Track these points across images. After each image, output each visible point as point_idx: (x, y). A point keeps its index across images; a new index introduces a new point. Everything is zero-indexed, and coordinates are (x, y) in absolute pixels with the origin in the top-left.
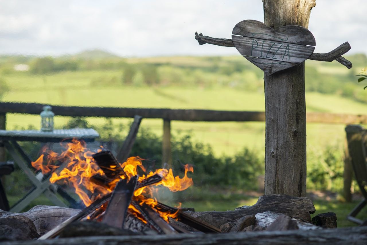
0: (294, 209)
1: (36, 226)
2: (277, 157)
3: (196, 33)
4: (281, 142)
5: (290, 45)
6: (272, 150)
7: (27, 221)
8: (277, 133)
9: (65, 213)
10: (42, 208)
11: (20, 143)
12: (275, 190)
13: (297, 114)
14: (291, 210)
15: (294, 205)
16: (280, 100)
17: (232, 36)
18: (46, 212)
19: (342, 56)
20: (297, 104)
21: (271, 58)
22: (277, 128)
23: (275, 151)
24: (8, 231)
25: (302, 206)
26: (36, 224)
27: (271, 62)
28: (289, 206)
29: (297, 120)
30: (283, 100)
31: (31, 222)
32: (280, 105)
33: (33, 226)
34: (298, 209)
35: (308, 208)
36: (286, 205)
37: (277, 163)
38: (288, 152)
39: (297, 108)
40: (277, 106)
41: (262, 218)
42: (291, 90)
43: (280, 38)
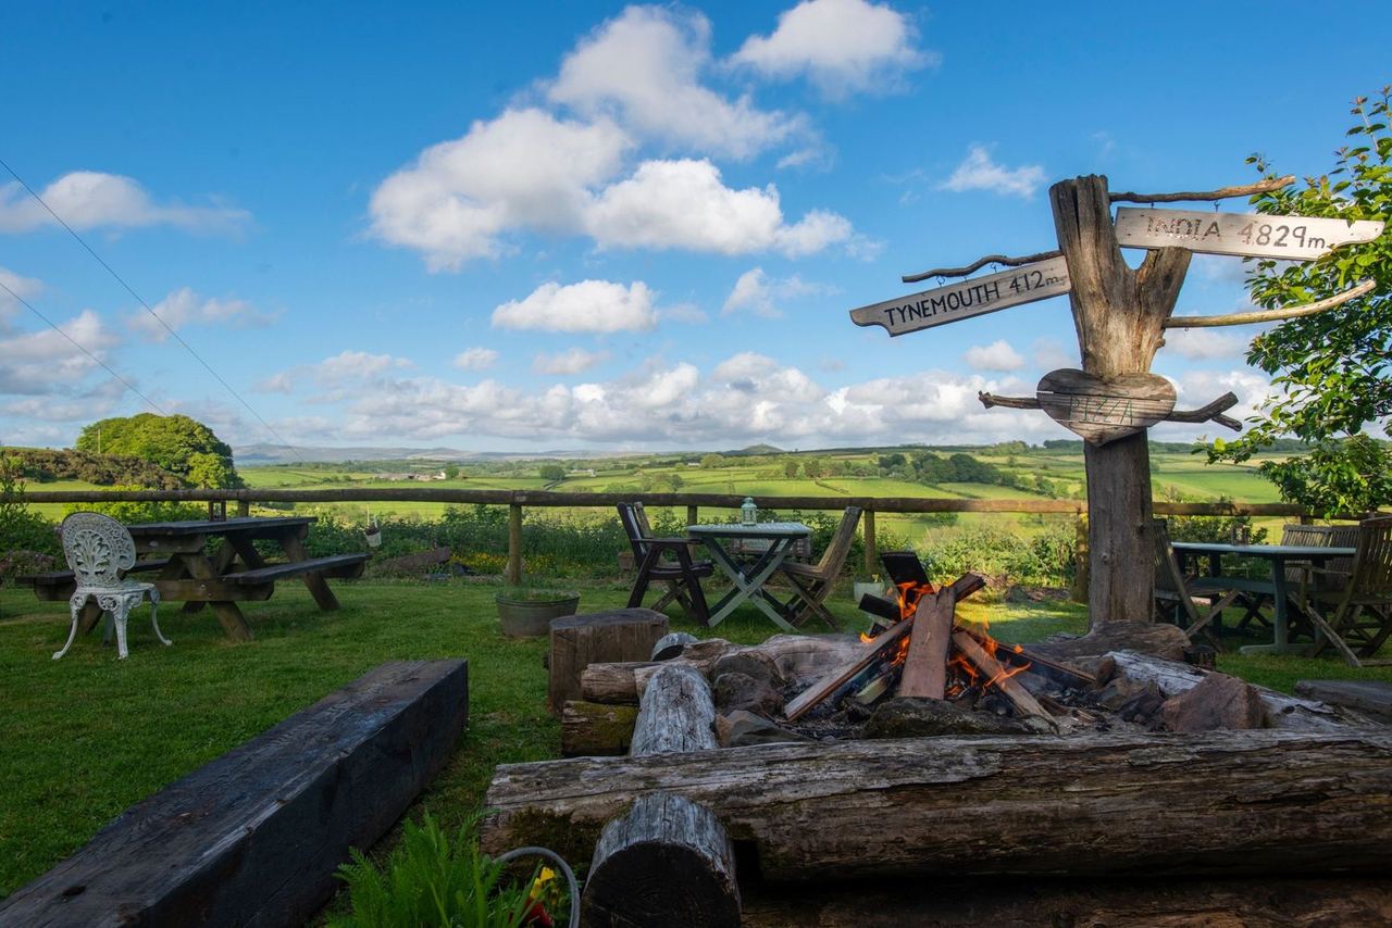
0: (1156, 642)
1: (779, 666)
2: (1112, 563)
3: (980, 393)
4: (1119, 542)
5: (1133, 401)
6: (1104, 554)
7: (765, 660)
8: (1111, 529)
9: (816, 647)
10: (785, 640)
11: (718, 540)
12: (1110, 611)
13: (1142, 501)
14: (1152, 645)
15: (1155, 637)
16: (1114, 482)
17: (1038, 394)
18: (790, 646)
19: (1223, 413)
20: (1142, 486)
21: (1101, 422)
22: (1110, 521)
23: (1108, 556)
24: (749, 684)
25: (1170, 639)
26: (779, 664)
27: (1101, 427)
28: (1147, 639)
29: (1143, 510)
30: (1121, 482)
31: (771, 661)
32: (1114, 489)
33: (774, 666)
34: (1163, 642)
35: (1179, 641)
36: (1143, 636)
37: (1112, 571)
38: (1130, 556)
39: (1142, 492)
40: (1111, 490)
41: (1130, 663)
42: (1131, 467)
43: (1115, 392)
